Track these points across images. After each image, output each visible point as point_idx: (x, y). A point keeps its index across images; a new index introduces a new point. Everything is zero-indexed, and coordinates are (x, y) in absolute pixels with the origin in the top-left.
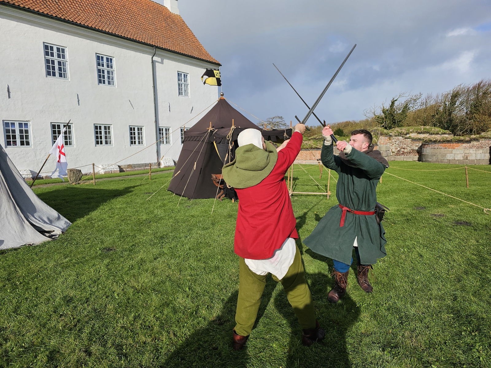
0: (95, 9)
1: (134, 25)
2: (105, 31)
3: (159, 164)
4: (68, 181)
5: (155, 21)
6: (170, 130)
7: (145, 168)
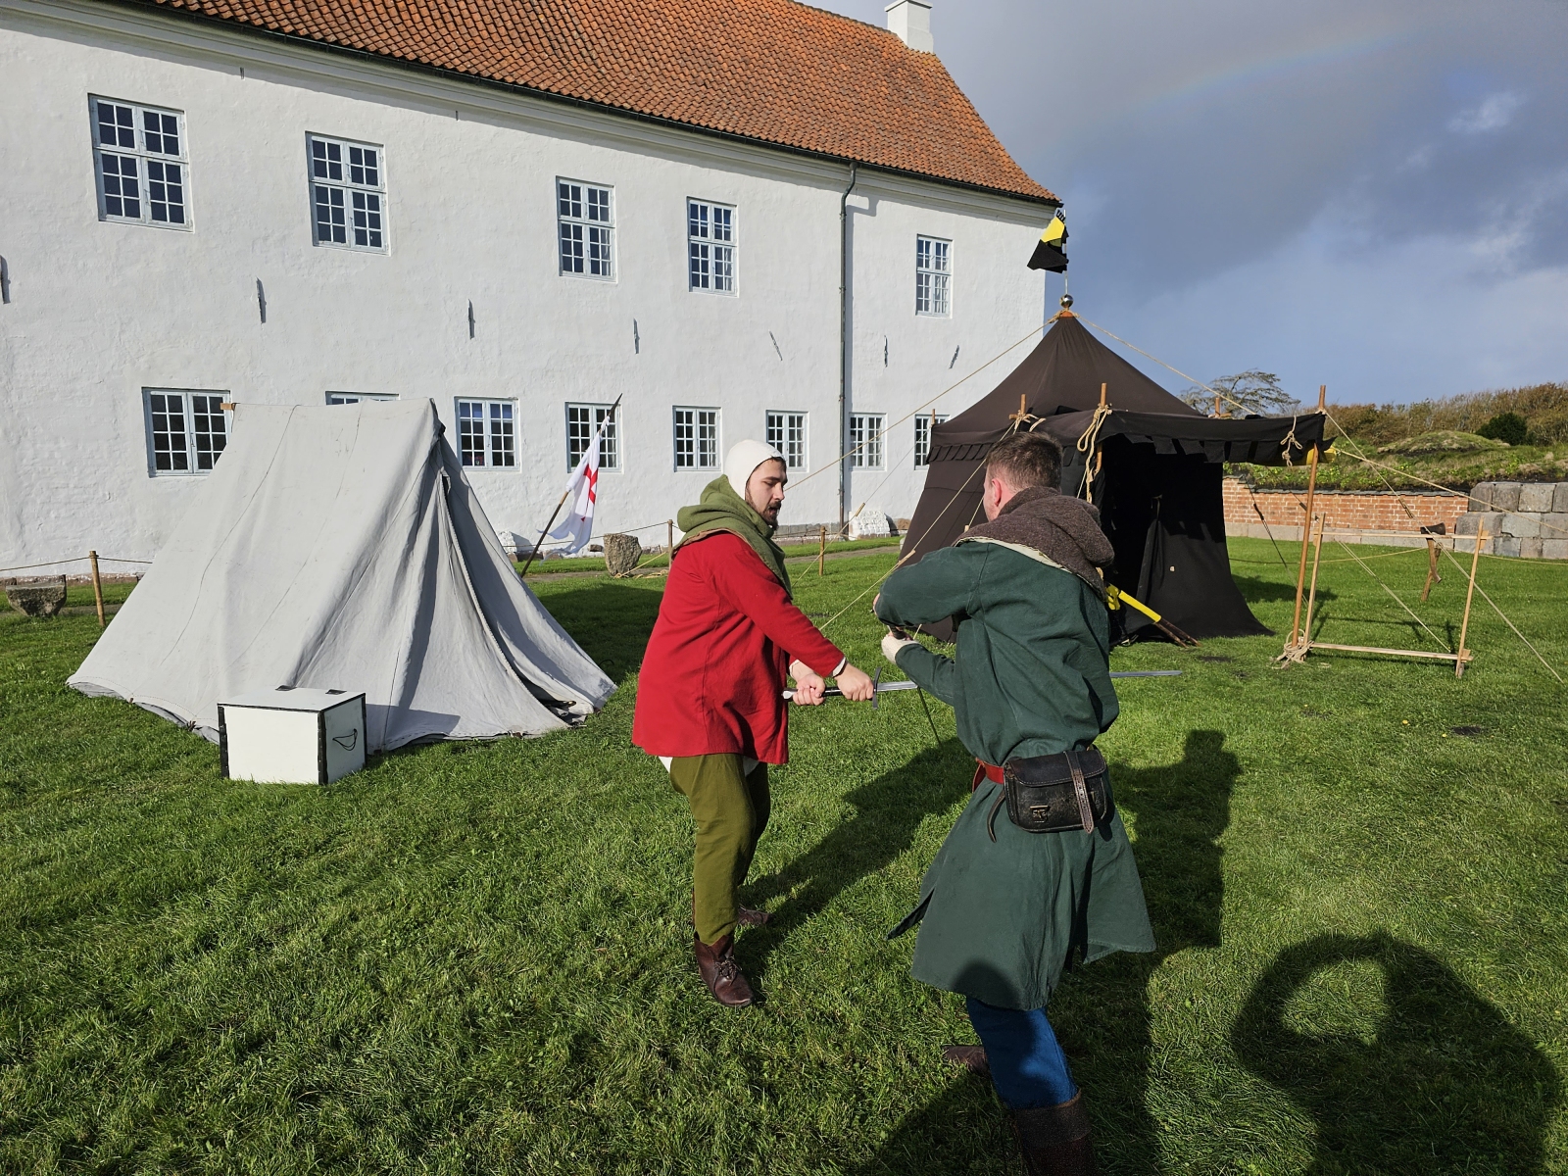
0: (691, 66)
1: (796, 100)
2: (716, 128)
3: (845, 528)
4: (605, 569)
5: (857, 82)
6: (882, 423)
7: (804, 539)
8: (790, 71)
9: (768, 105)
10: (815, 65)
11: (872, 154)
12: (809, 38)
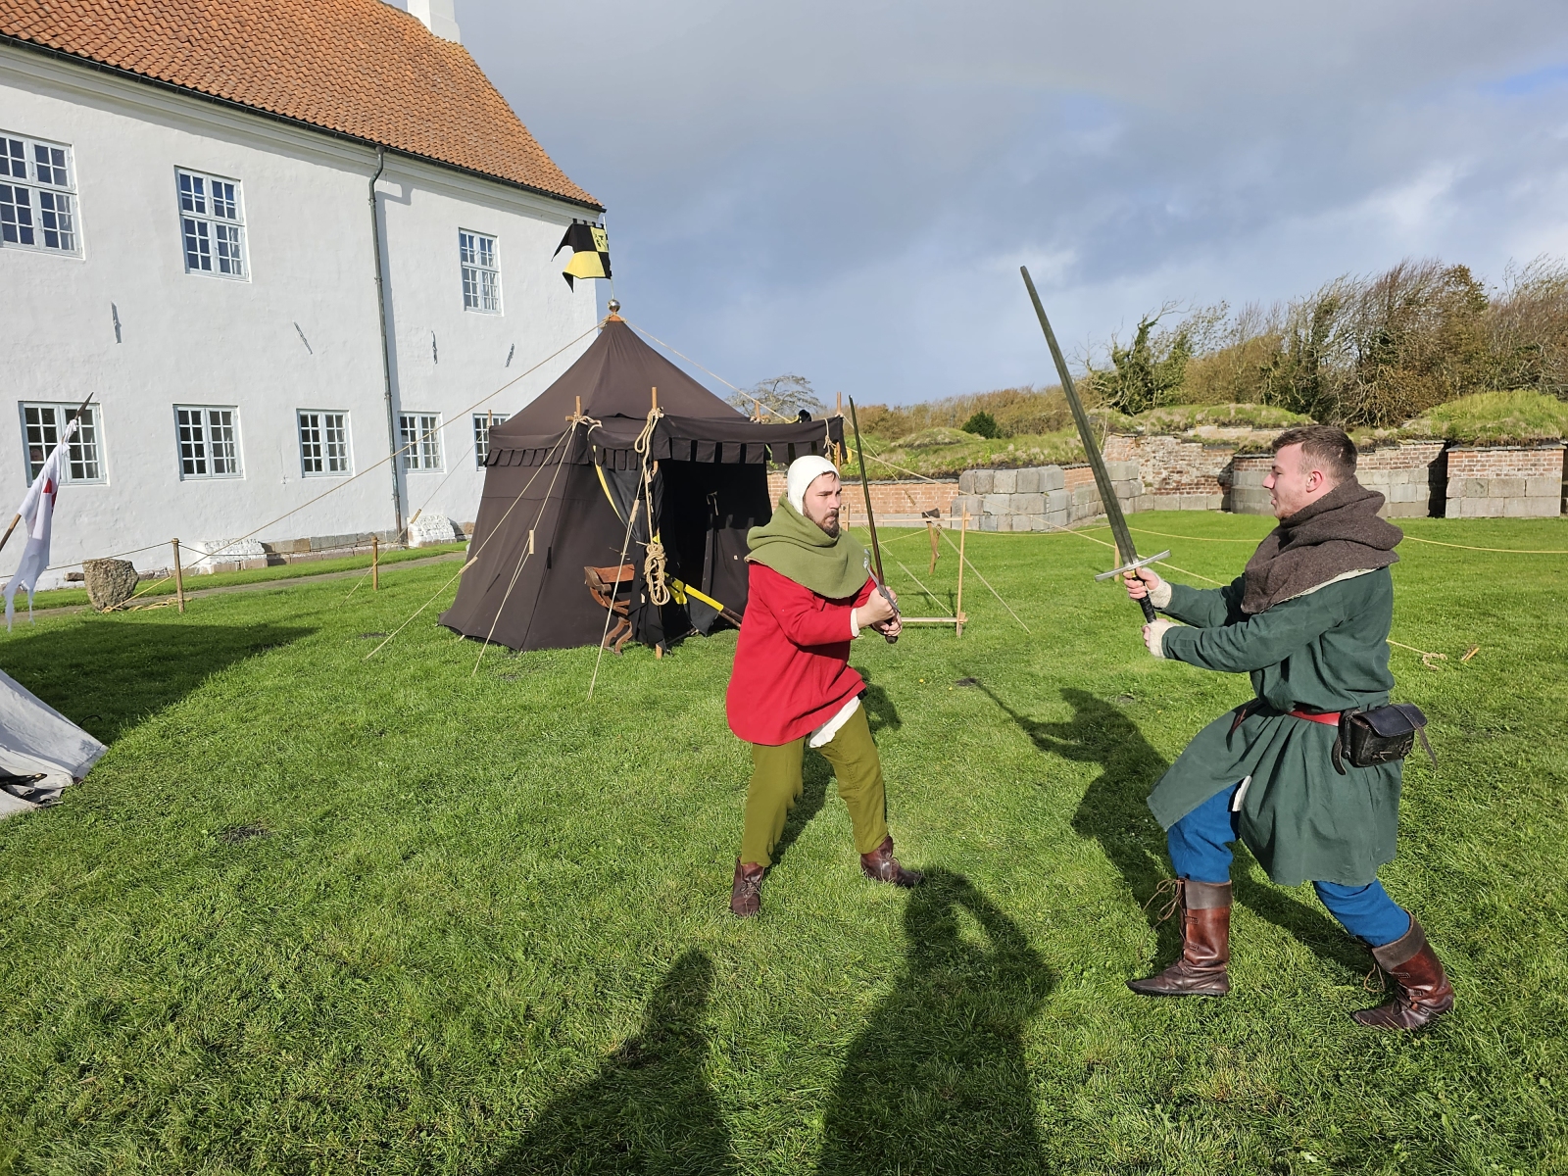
0: (169, 18)
2: (207, 92)
3: (405, 537)
4: (88, 602)
5: (378, 62)
6: (437, 423)
7: (355, 549)
9: (272, 73)
10: (327, 37)
11: (401, 140)
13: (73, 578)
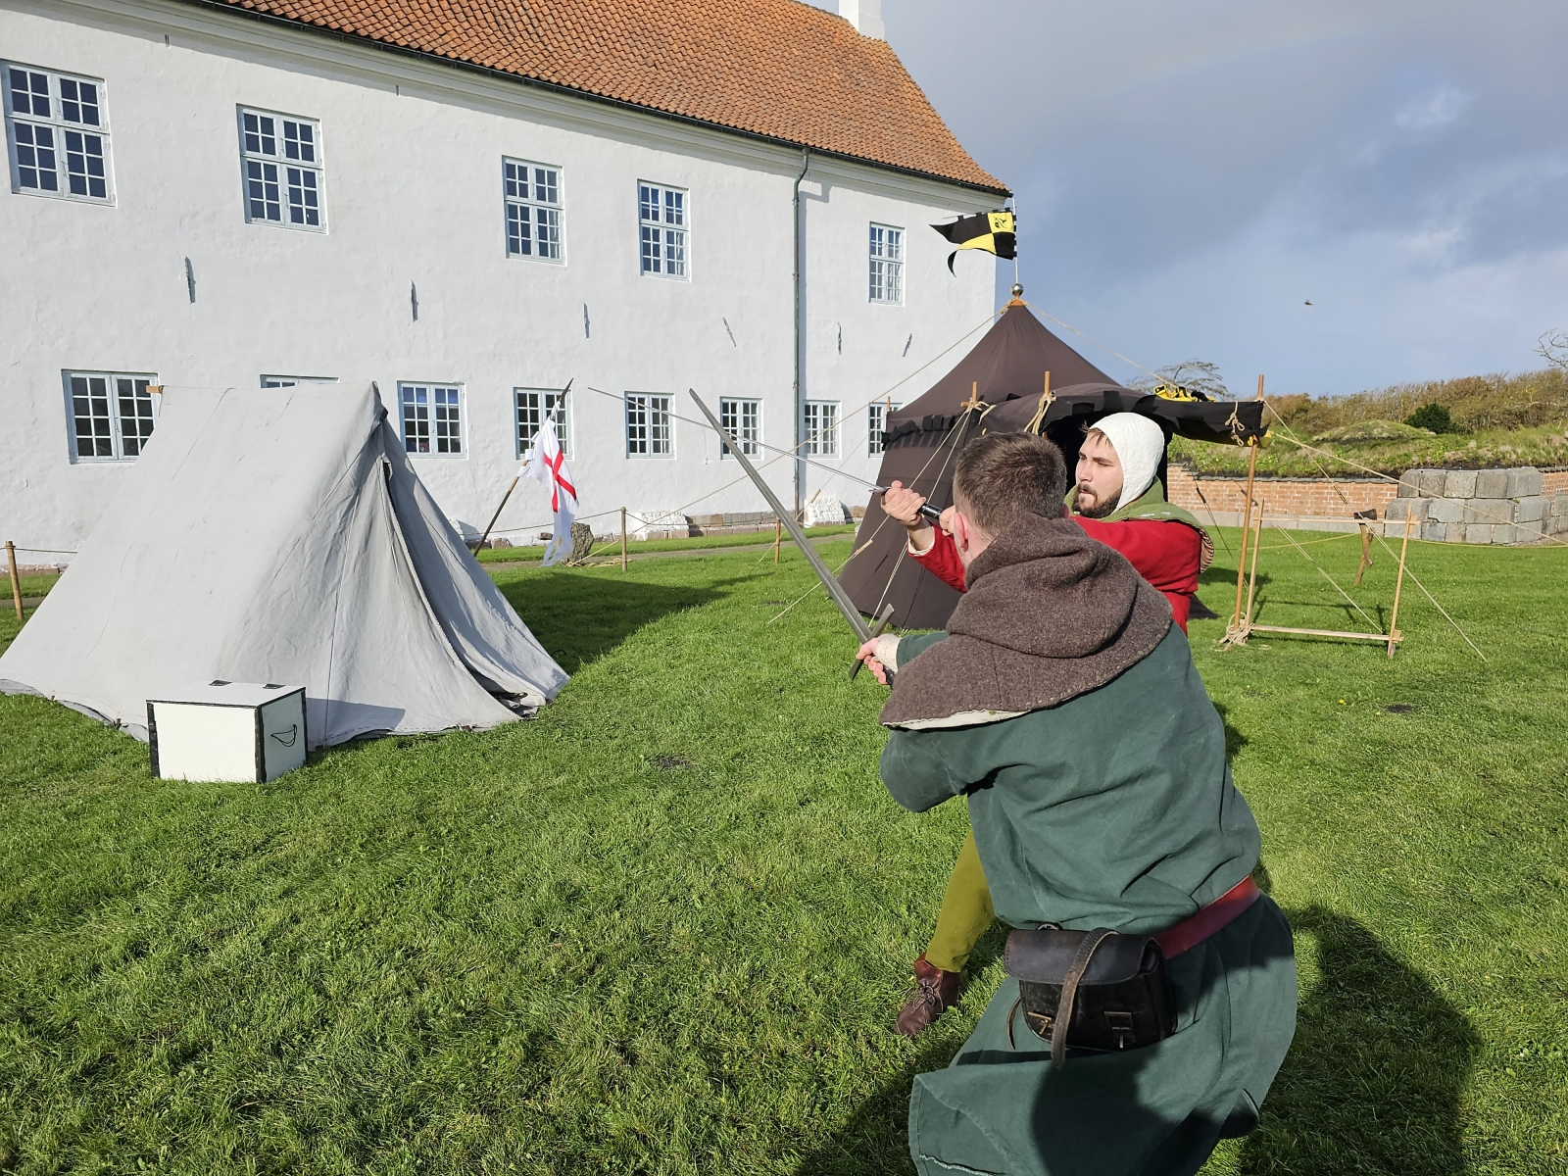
0: (640, 46)
1: (748, 84)
2: (667, 110)
3: (801, 517)
5: (809, 67)
6: (836, 411)
7: (760, 526)
8: (741, 54)
9: (719, 87)
10: (767, 48)
11: (825, 140)
12: (760, 21)
13: (545, 537)
